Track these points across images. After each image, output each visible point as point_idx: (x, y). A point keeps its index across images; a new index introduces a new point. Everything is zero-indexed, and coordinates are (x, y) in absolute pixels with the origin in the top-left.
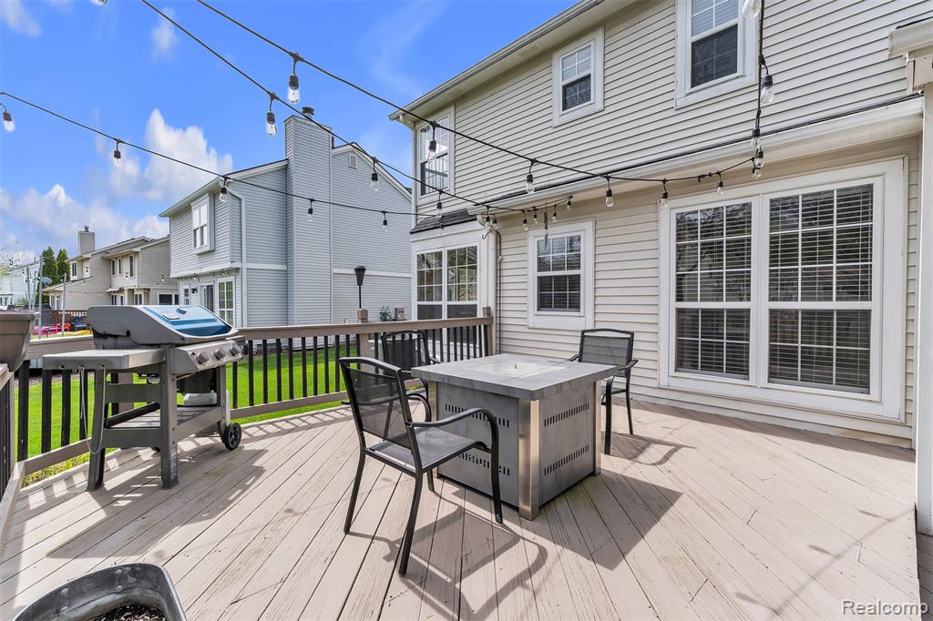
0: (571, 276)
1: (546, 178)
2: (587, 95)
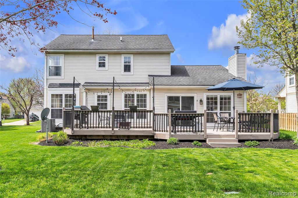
0: (105, 103)
2: (104, 66)
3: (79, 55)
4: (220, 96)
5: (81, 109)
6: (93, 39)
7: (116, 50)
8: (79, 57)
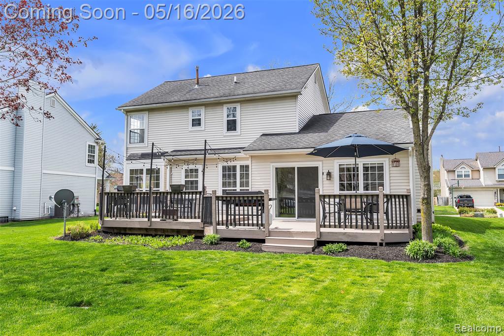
0: (195, 180)
1: (186, 147)
2: (199, 124)
3: (167, 111)
4: (363, 164)
5: (118, 190)
6: (198, 83)
7: (212, 99)
8: (167, 114)
